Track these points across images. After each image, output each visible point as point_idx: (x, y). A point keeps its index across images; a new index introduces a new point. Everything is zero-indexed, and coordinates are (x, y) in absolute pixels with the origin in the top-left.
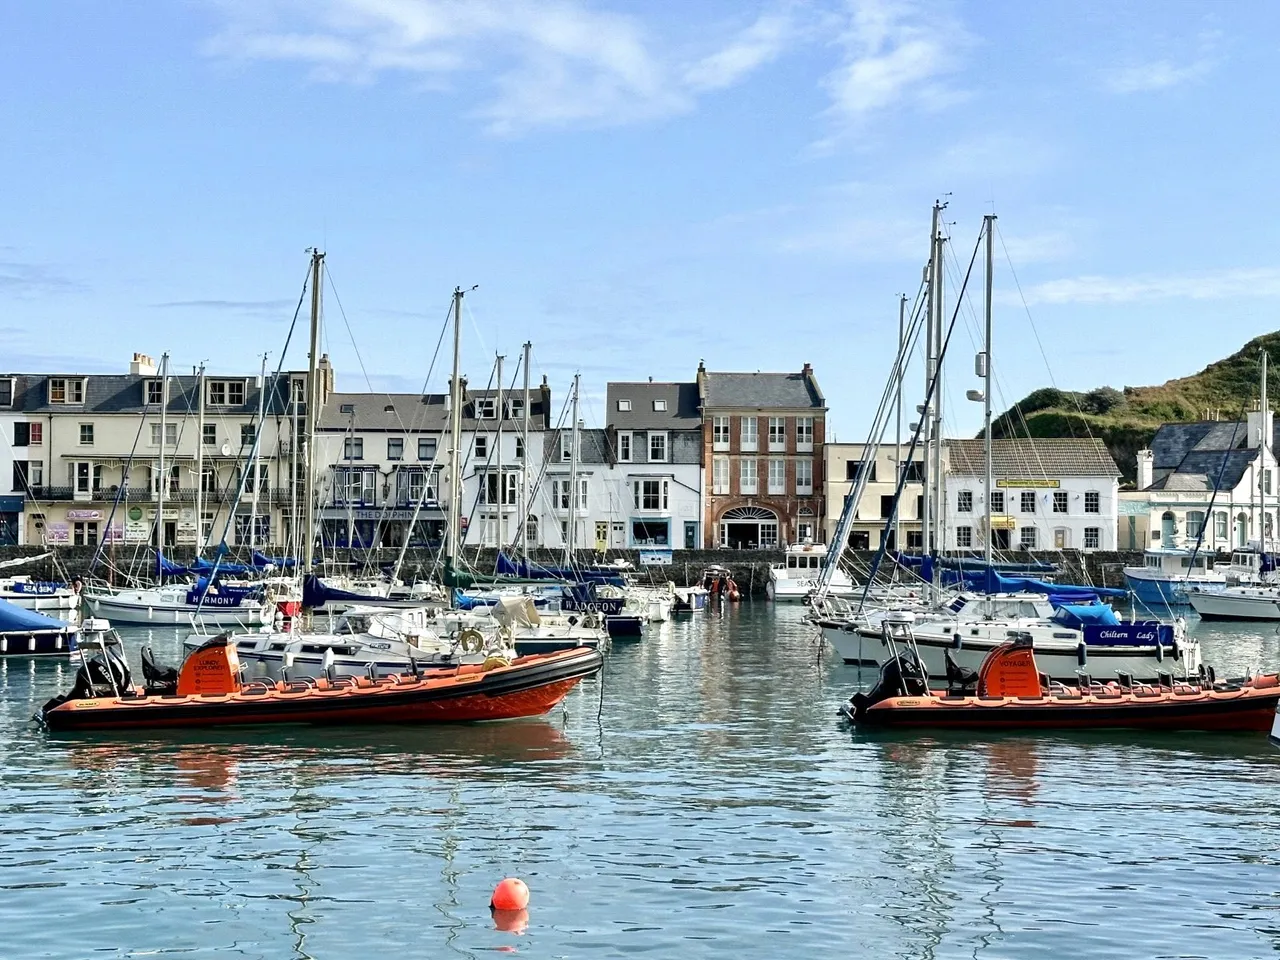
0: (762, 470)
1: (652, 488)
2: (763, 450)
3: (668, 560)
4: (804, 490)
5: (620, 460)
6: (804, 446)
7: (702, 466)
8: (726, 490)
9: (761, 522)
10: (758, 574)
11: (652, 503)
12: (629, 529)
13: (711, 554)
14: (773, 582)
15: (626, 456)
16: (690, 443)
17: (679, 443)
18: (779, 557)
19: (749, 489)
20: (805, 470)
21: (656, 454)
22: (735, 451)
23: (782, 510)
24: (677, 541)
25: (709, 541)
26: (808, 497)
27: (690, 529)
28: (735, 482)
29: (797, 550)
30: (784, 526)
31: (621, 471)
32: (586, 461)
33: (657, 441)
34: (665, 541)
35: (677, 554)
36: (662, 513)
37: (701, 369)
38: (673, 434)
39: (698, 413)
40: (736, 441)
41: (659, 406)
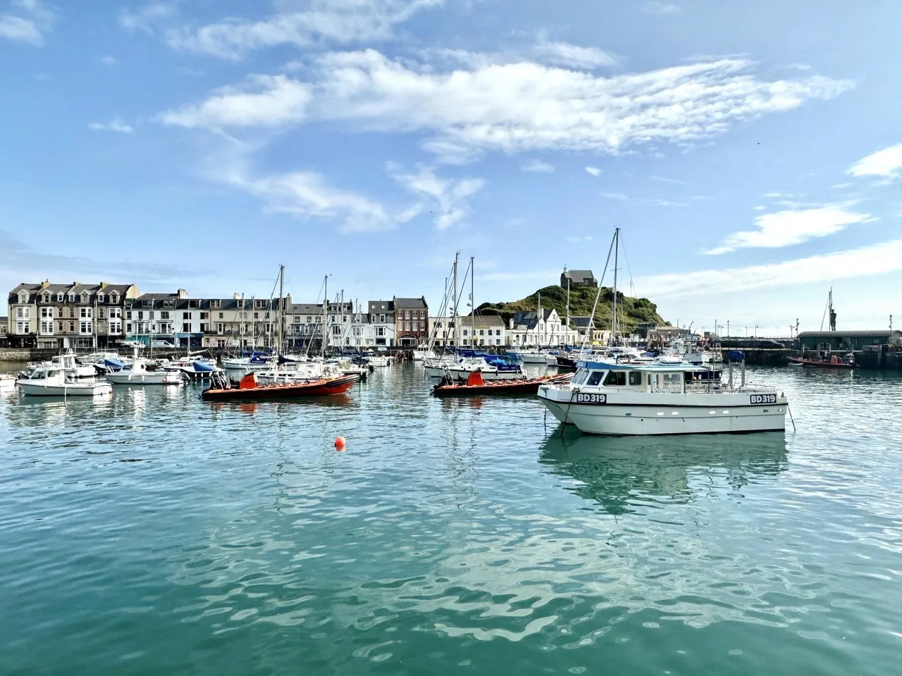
0: (411, 324)
1: (381, 330)
2: (411, 319)
3: (385, 349)
4: (422, 330)
5: (372, 322)
6: (422, 318)
7: (395, 323)
8: (401, 330)
9: (411, 339)
10: (410, 353)
11: (381, 334)
12: (375, 341)
13: (397, 347)
14: (413, 355)
15: (374, 321)
16: (391, 317)
17: (388, 317)
18: (415, 348)
19: (408, 330)
20: (423, 324)
21: (382, 320)
22: (404, 319)
23: (416, 336)
24: (388, 344)
25: (397, 343)
26: (423, 332)
27: (392, 340)
28: (404, 328)
29: (420, 346)
30: (417, 340)
31: (372, 325)
32: (363, 322)
33: (382, 317)
34: (385, 344)
35: (388, 348)
36: (384, 337)
37: (394, 297)
38: (387, 315)
39: (394, 309)
40: (404, 317)
41: (383, 307)
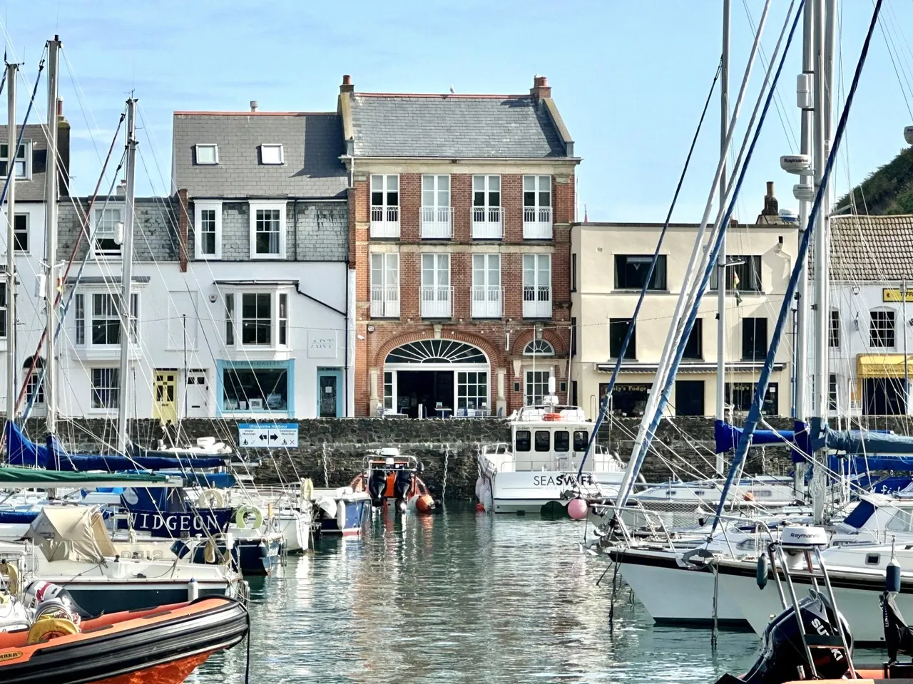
0: (460, 270)
1: (257, 306)
2: (462, 237)
3: (290, 438)
4: (536, 308)
5: (199, 254)
6: (536, 229)
7: (350, 263)
8: (393, 309)
9: (457, 368)
10: (456, 463)
11: (257, 334)
12: (215, 383)
13: (368, 427)
15: (210, 248)
16: (326, 223)
17: (308, 223)
18: (497, 431)
19: (437, 307)
20: (537, 273)
21: (265, 243)
22: (410, 237)
23: (496, 347)
24: (305, 404)
25: (364, 403)
26: (544, 321)
27: (328, 380)
28: (410, 294)
29: (530, 418)
30: (501, 374)
31: (202, 275)
32: (143, 256)
33: (266, 220)
34: (283, 403)
35: (306, 428)
36: (277, 353)
37: (347, 87)
38: (297, 206)
39: (342, 168)
40: (411, 219)
41: (270, 155)
